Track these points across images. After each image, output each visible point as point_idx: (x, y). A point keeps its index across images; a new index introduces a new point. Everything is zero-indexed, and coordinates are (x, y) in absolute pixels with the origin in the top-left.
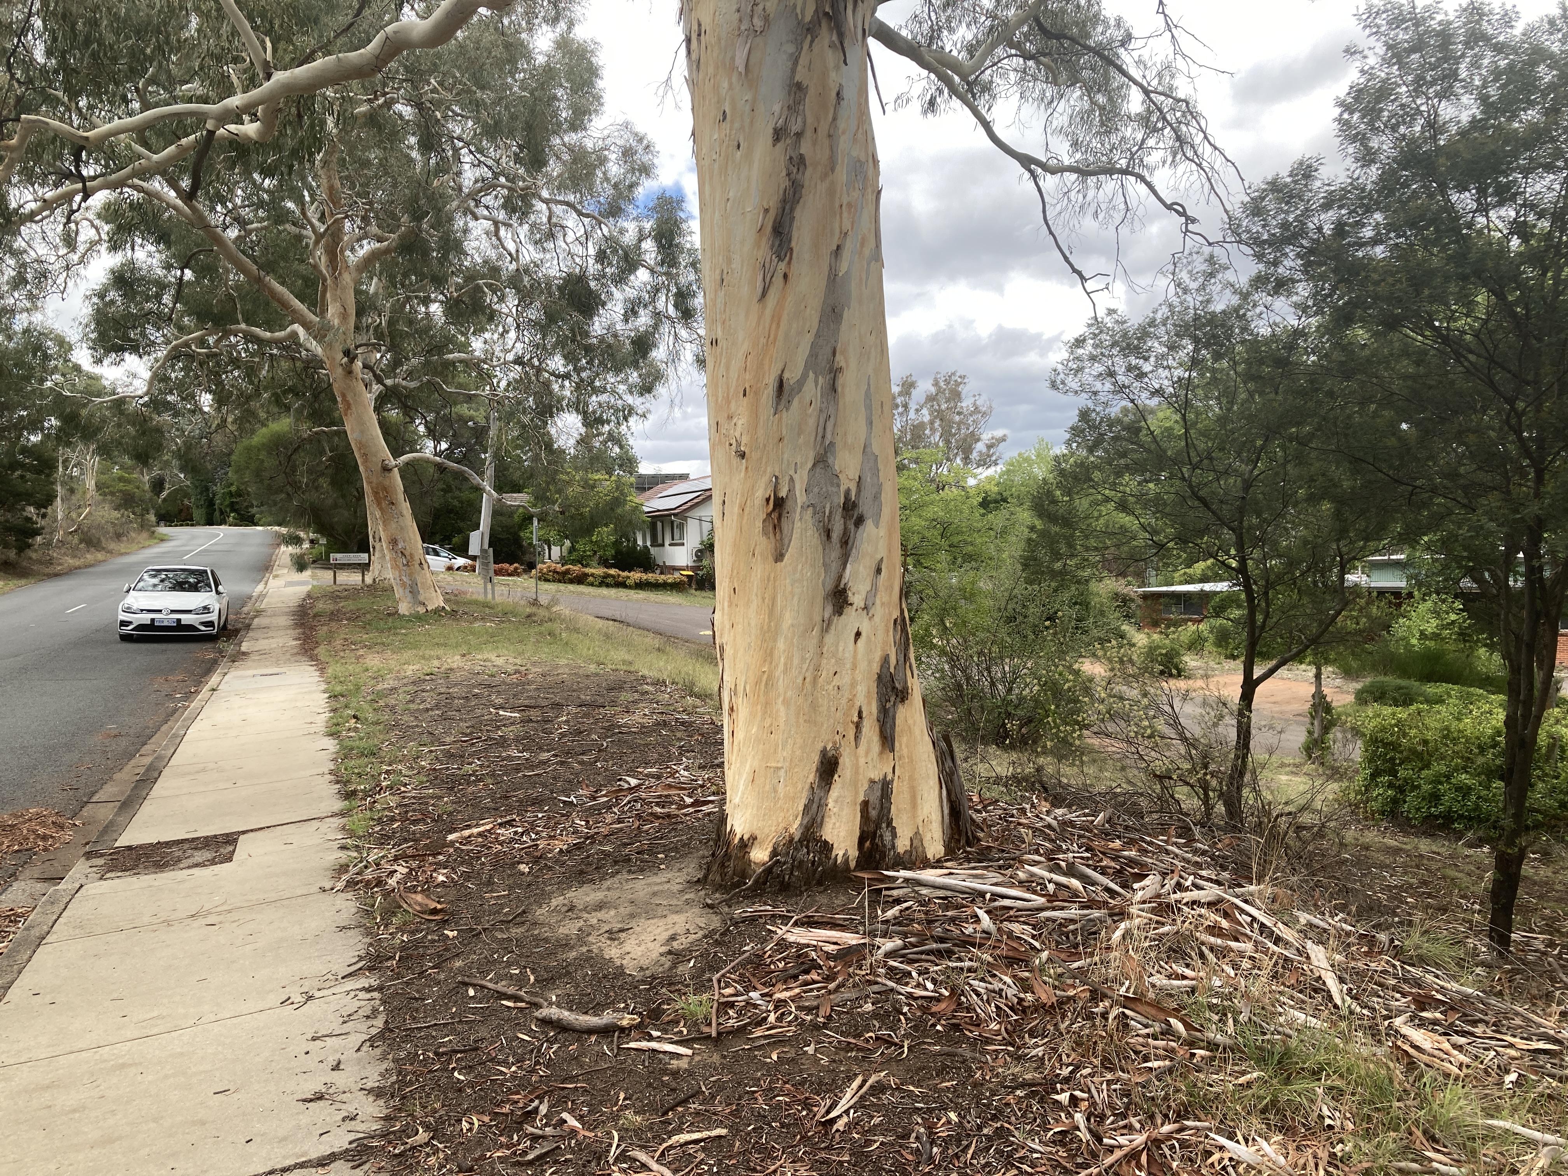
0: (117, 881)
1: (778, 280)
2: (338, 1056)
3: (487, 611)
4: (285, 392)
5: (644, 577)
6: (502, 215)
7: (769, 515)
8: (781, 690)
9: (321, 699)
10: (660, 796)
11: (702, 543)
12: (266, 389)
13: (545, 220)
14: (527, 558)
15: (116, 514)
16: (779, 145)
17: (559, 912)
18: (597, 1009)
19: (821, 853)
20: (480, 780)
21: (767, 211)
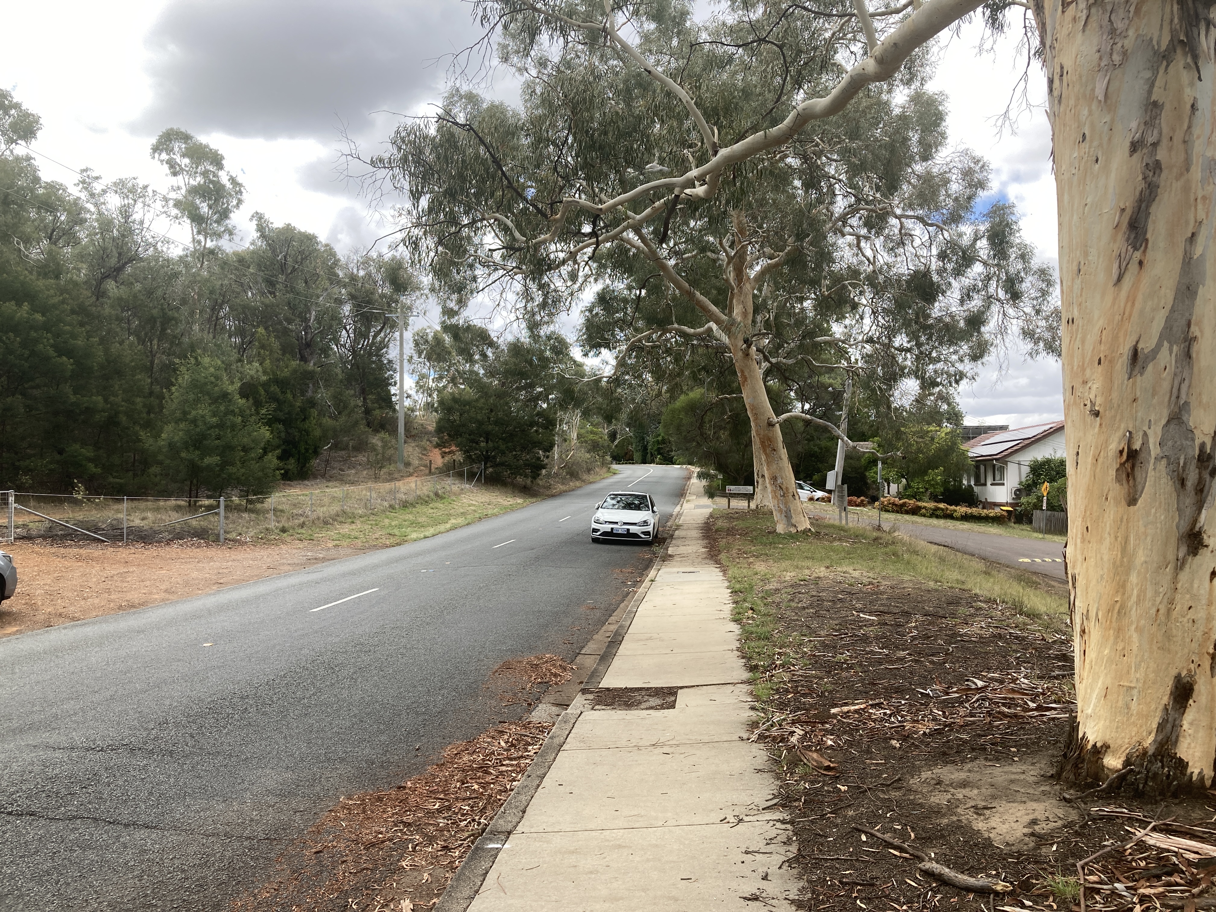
0: (602, 712)
1: (1133, 267)
2: (765, 869)
3: (842, 533)
4: (699, 371)
5: (969, 510)
6: (864, 231)
7: (1122, 465)
8: (1134, 618)
9: (725, 594)
10: (1005, 698)
11: (1021, 483)
12: (687, 369)
13: (897, 231)
14: (871, 492)
15: (588, 455)
16: (1135, 155)
17: (928, 783)
18: (972, 871)
19: (1176, 768)
20: (851, 668)
21: (1123, 210)
